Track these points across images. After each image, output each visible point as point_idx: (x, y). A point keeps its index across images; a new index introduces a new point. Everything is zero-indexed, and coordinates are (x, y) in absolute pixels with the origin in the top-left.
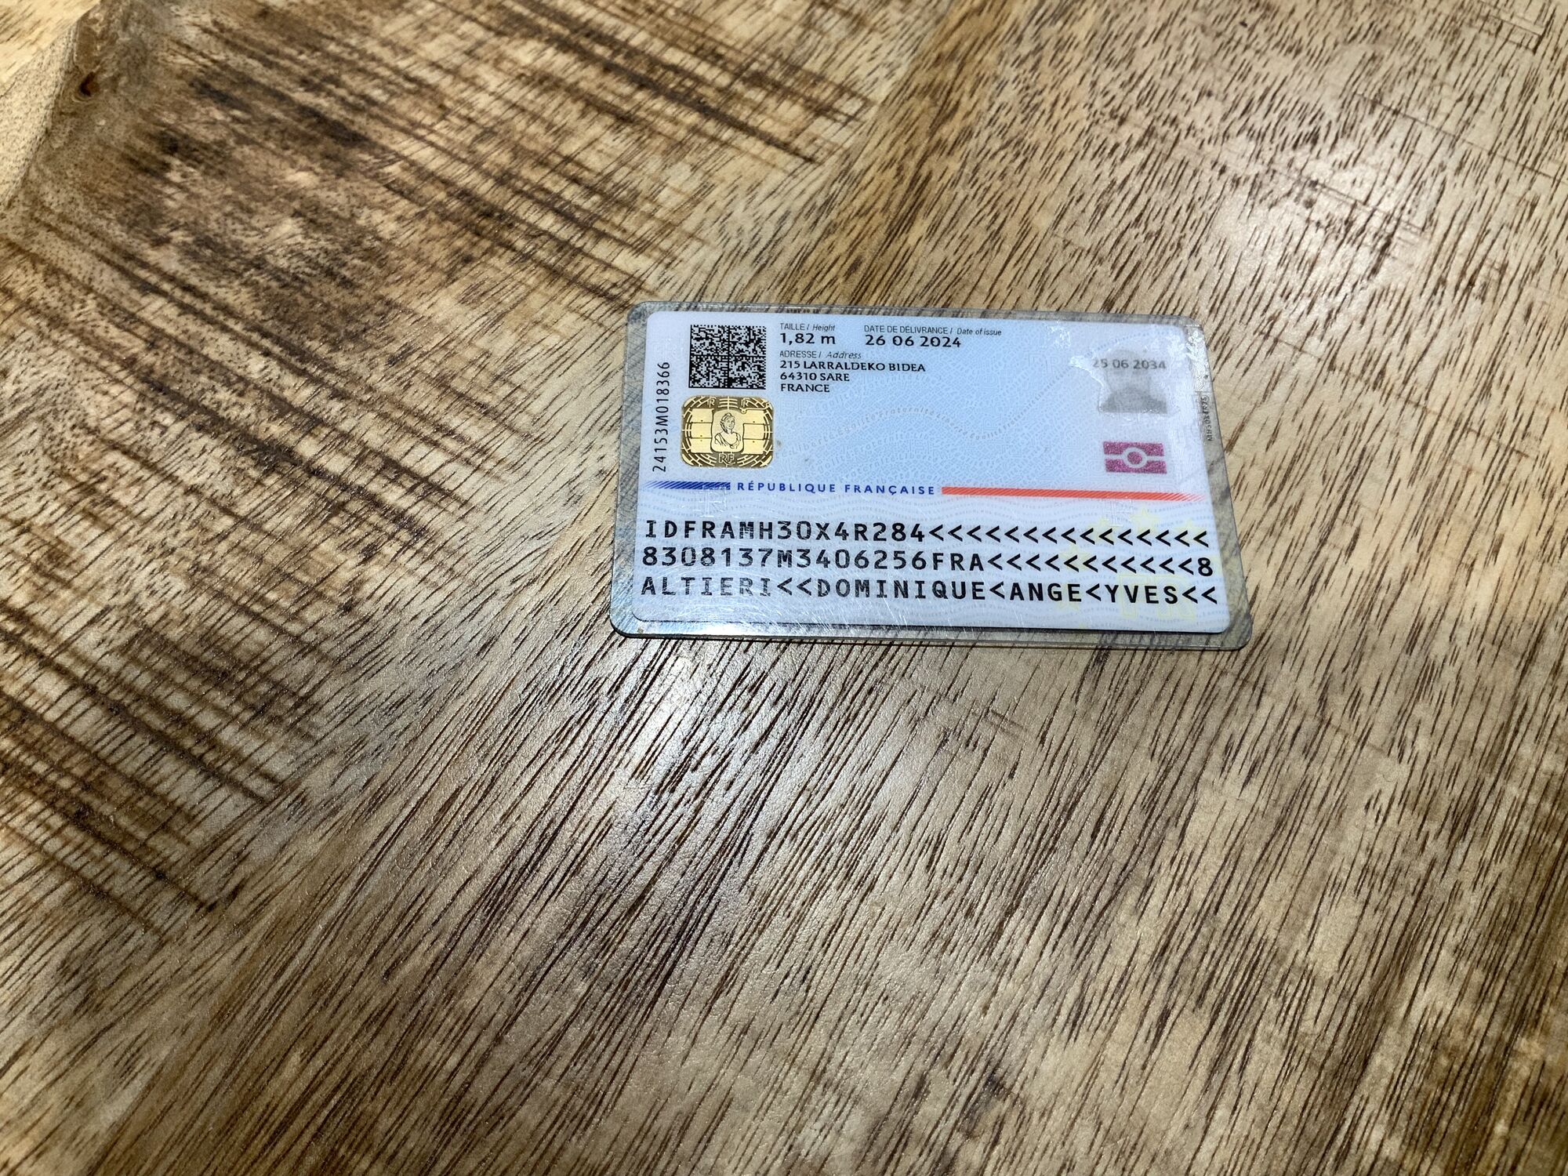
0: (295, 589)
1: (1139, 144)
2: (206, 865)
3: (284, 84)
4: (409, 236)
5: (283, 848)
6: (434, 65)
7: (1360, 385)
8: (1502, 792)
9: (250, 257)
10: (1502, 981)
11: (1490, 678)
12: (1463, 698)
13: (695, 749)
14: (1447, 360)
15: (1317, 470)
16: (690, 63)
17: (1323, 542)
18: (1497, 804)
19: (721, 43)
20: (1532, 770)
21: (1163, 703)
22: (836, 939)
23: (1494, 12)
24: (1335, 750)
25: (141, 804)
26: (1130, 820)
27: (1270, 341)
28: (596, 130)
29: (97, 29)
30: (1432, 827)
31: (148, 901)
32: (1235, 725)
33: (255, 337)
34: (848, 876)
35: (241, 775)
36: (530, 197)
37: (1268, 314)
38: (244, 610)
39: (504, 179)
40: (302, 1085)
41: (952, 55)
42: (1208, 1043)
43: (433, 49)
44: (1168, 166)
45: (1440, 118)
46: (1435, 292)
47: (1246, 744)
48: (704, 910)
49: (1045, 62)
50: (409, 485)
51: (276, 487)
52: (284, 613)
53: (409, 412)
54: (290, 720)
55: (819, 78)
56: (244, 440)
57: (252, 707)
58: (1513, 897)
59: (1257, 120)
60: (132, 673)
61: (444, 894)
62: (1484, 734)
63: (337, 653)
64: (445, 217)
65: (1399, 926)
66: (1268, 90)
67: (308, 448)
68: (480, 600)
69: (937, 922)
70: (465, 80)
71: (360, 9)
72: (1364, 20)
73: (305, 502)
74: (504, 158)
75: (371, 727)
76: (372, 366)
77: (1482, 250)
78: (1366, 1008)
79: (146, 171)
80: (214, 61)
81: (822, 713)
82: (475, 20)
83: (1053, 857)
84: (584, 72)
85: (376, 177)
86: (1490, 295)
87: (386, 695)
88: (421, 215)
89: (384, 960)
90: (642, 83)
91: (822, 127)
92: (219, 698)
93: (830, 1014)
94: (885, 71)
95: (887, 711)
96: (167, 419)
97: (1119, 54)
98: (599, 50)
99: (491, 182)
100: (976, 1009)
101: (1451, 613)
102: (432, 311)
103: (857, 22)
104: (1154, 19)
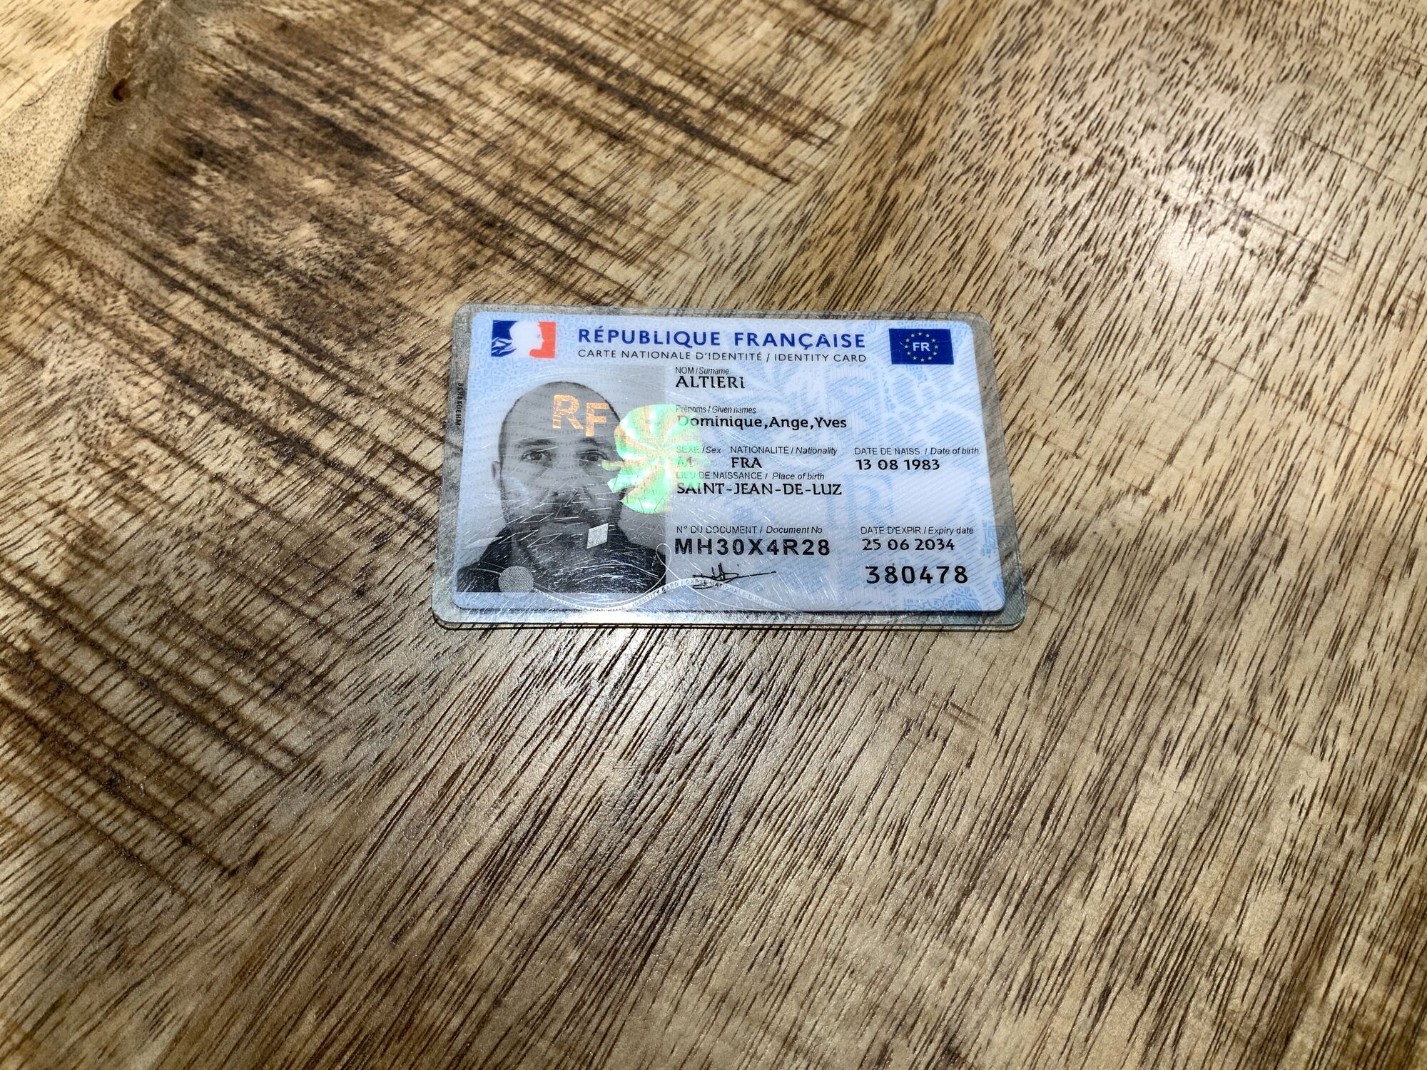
0: (312, 575)
1: (1089, 172)
2: (230, 832)
3: (302, 95)
4: (419, 244)
5: (300, 818)
6: (441, 81)
7: (1289, 404)
8: (1414, 790)
9: (270, 258)
10: (1412, 966)
11: (1405, 683)
12: (1380, 700)
13: (679, 732)
14: (1367, 384)
15: (1249, 484)
16: (678, 86)
17: (1254, 552)
18: (1410, 801)
19: (706, 67)
21: (1108, 700)
22: (808, 914)
23: (1414, 56)
24: (1263, 748)
25: (168, 774)
26: (1077, 810)
27: (1207, 362)
28: (591, 146)
29: (129, 38)
30: (1350, 821)
31: (175, 864)
32: (1173, 721)
33: (276, 334)
34: (818, 856)
35: (261, 747)
36: (529, 208)
37: (1206, 336)
38: (265, 592)
39: (505, 191)
40: (317, 1041)
41: (918, 85)
42: (1145, 1018)
43: (440, 66)
44: (1114, 194)
45: (1364, 155)
46: (1357, 319)
47: (1183, 741)
48: (686, 885)
49: (1004, 91)
50: (417, 478)
51: (295, 477)
52: (302, 595)
53: (417, 409)
54: (307, 697)
55: (797, 103)
56: (266, 432)
57: (272, 684)
58: (1423, 888)
59: (1197, 154)
60: (160, 650)
61: (449, 862)
62: (1398, 735)
63: (351, 634)
64: (451, 226)
65: (1320, 912)
66: (1207, 124)
67: (324, 441)
69: (900, 901)
70: (470, 96)
71: (372, 25)
72: (1295, 60)
73: (322, 491)
74: (506, 172)
75: (383, 705)
76: (383, 365)
77: (1401, 280)
78: (1288, 989)
79: (173, 173)
80: (237, 71)
81: (795, 700)
82: (478, 39)
83: (1007, 842)
84: (580, 92)
85: (387, 186)
86: (1408, 323)
87: (395, 675)
88: (429, 223)
89: (392, 926)
90: (633, 104)
91: (799, 149)
92: (242, 675)
93: (802, 985)
94: (857, 98)
95: (855, 699)
96: (194, 410)
97: (1071, 87)
98: (594, 71)
99: (493, 194)
100: (935, 983)
101: (1370, 621)
102: (438, 315)
103: (831, 51)
104: (1103, 55)
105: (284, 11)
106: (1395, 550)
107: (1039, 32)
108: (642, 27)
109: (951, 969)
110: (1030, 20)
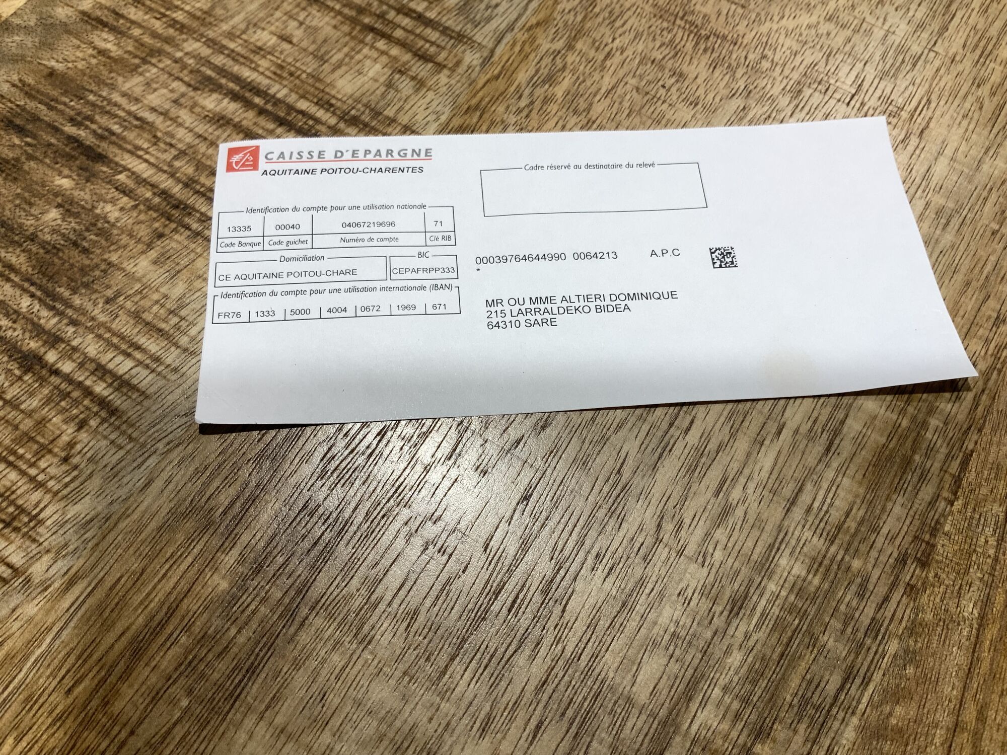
0: (36, 447)
3: (59, 121)
4: (127, 220)
5: (14, 610)
6: (153, 110)
8: (765, 587)
9: (28, 233)
11: (766, 514)
12: (747, 527)
13: (271, 551)
17: (671, 425)
18: (761, 595)
19: (334, 97)
20: (786, 574)
21: (562, 526)
22: (344, 675)
23: (825, 79)
24: (663, 558)
26: (534, 600)
30: (718, 609)
32: (603, 540)
33: (26, 285)
34: (356, 635)
36: (205, 196)
39: (189, 183)
41: (477, 107)
42: (564, 743)
43: (153, 99)
47: (609, 554)
48: (265, 655)
49: (535, 112)
50: (110, 381)
51: (30, 381)
52: (27, 462)
53: (114, 334)
54: (25, 530)
55: (393, 120)
56: (14, 351)
58: (764, 655)
61: (107, 641)
62: (758, 550)
63: (56, 488)
64: (150, 208)
65: (690, 671)
67: (51, 357)
68: (146, 455)
69: (407, 665)
70: (171, 119)
71: (110, 72)
72: (741, 84)
73: (46, 391)
74: (190, 170)
75: (72, 536)
76: (95, 304)
78: (664, 723)
80: (18, 106)
81: (354, 528)
82: (181, 80)
83: (483, 624)
84: (246, 115)
85: (109, 182)
87: (82, 516)
88: (135, 207)
89: (67, 682)
90: (281, 123)
93: (336, 722)
94: (435, 117)
95: (394, 528)
97: (583, 106)
98: (257, 100)
99: (180, 186)
100: (425, 719)
101: (746, 472)
102: (135, 269)
103: (420, 84)
104: (607, 82)
105: (53, 63)
106: (770, 423)
107: (564, 68)
108: (293, 69)
109: (437, 710)
110: (558, 60)
